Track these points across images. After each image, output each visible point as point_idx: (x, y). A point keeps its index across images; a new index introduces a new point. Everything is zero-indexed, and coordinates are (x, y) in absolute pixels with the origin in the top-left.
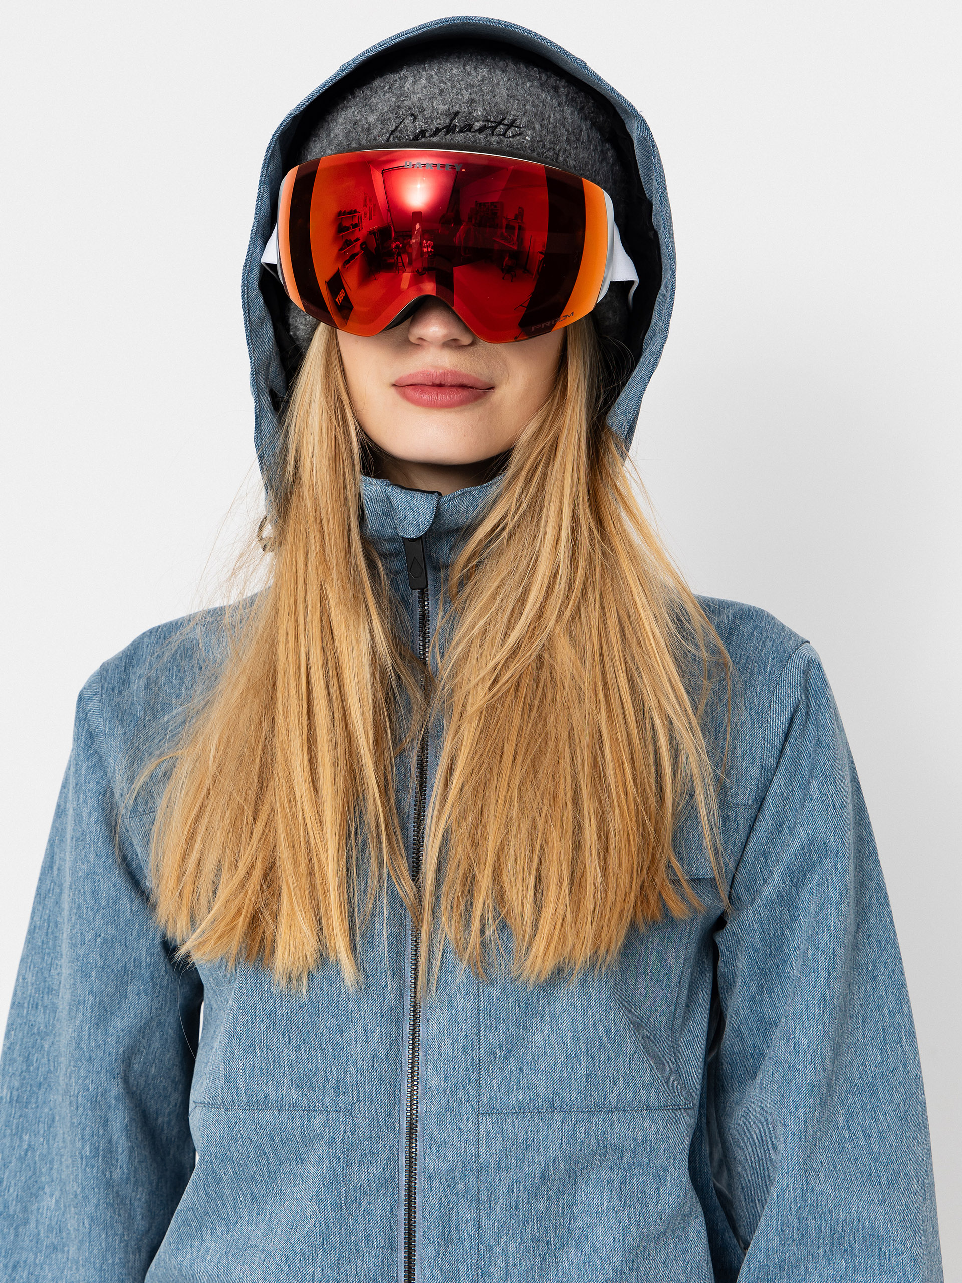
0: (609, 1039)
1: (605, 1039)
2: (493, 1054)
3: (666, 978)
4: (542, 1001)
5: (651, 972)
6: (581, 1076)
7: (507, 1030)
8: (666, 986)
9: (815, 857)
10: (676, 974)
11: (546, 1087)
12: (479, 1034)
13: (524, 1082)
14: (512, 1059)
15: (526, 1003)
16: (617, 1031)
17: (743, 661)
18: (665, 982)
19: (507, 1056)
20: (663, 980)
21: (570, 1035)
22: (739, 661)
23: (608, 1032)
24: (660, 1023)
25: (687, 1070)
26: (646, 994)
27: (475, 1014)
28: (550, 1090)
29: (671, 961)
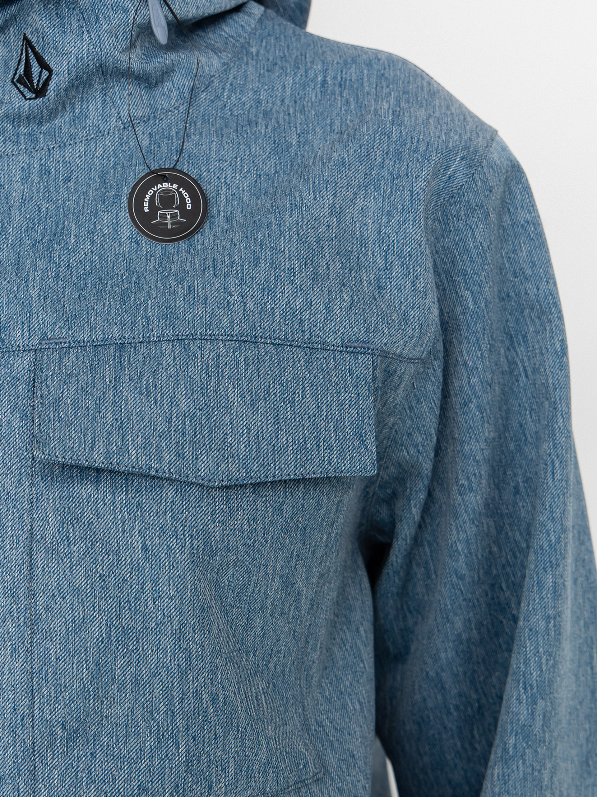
0: (216, 710)
1: (211, 710)
2: (53, 734)
3: (292, 608)
4: (120, 662)
5: (272, 605)
6: (178, 766)
7: (72, 701)
8: (293, 618)
9: (512, 446)
10: (306, 598)
11: (129, 780)
12: (31, 706)
13: (98, 773)
14: (80, 740)
15: (98, 664)
16: (226, 697)
17: (422, 148)
18: (292, 613)
19: (72, 738)
20: (289, 611)
21: (163, 708)
22: (417, 148)
23: (214, 700)
24: (284, 666)
25: (316, 719)
26: (264, 634)
27: (27, 678)
28: (135, 783)
29: (300, 584)
